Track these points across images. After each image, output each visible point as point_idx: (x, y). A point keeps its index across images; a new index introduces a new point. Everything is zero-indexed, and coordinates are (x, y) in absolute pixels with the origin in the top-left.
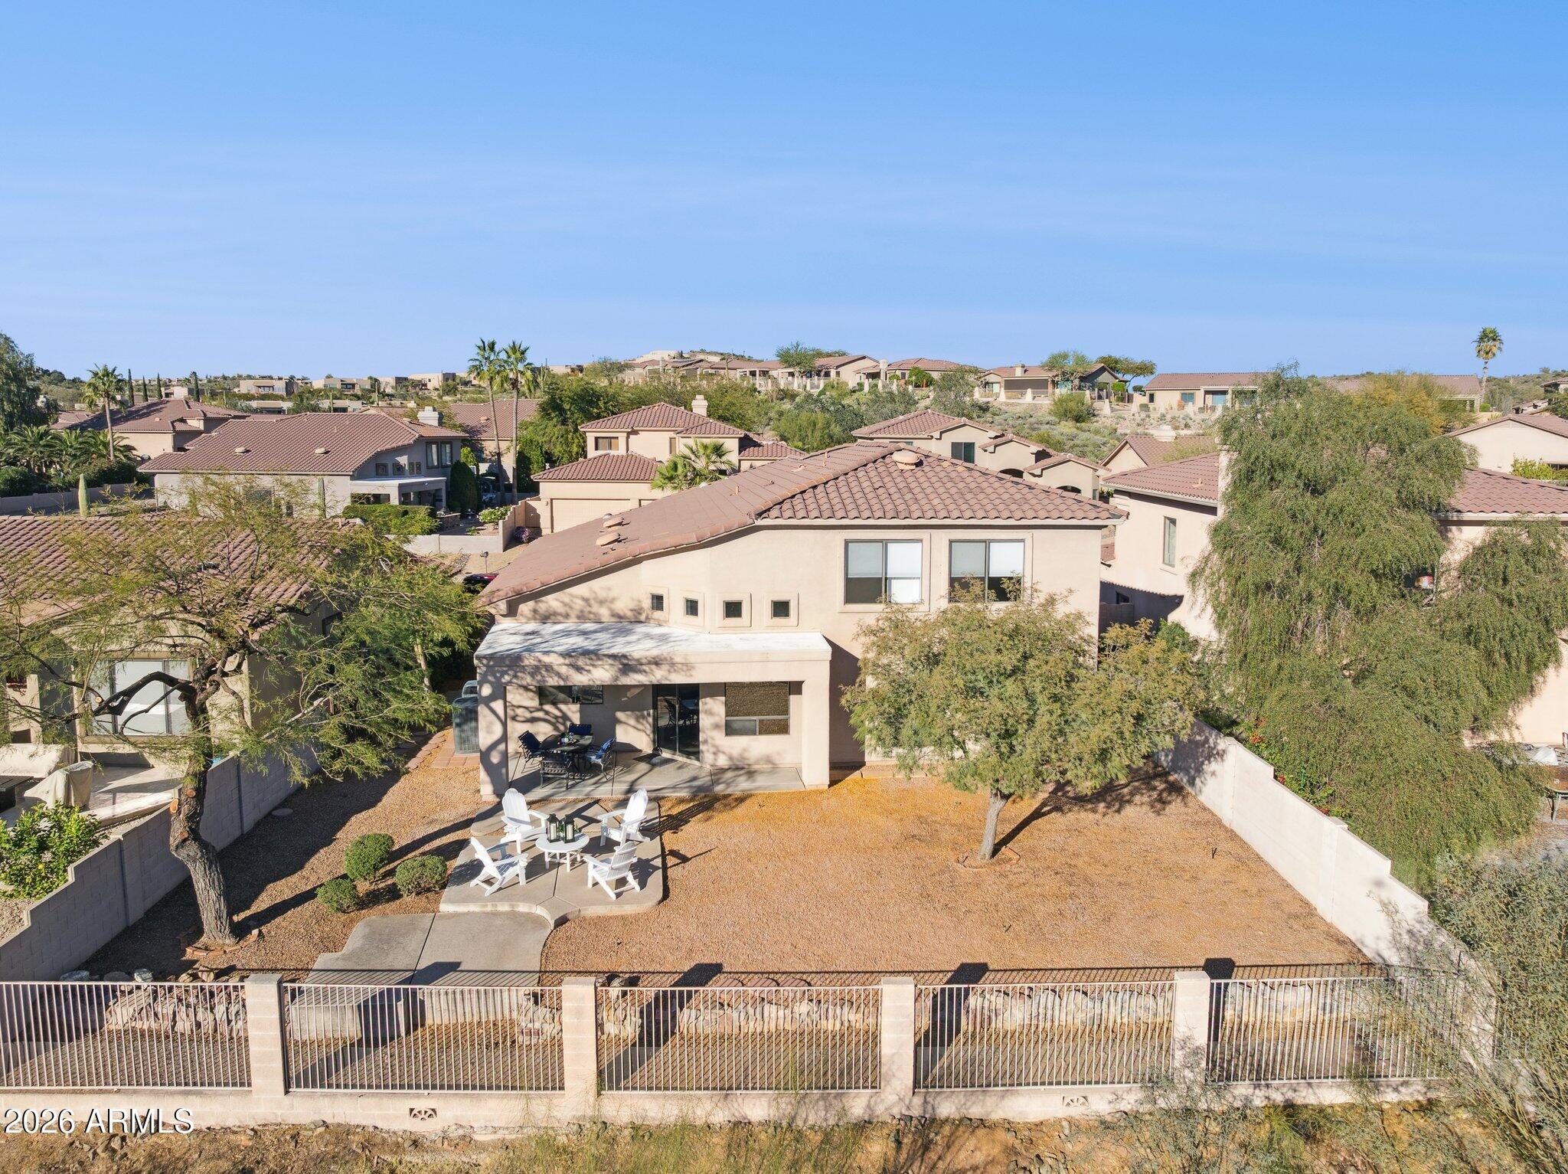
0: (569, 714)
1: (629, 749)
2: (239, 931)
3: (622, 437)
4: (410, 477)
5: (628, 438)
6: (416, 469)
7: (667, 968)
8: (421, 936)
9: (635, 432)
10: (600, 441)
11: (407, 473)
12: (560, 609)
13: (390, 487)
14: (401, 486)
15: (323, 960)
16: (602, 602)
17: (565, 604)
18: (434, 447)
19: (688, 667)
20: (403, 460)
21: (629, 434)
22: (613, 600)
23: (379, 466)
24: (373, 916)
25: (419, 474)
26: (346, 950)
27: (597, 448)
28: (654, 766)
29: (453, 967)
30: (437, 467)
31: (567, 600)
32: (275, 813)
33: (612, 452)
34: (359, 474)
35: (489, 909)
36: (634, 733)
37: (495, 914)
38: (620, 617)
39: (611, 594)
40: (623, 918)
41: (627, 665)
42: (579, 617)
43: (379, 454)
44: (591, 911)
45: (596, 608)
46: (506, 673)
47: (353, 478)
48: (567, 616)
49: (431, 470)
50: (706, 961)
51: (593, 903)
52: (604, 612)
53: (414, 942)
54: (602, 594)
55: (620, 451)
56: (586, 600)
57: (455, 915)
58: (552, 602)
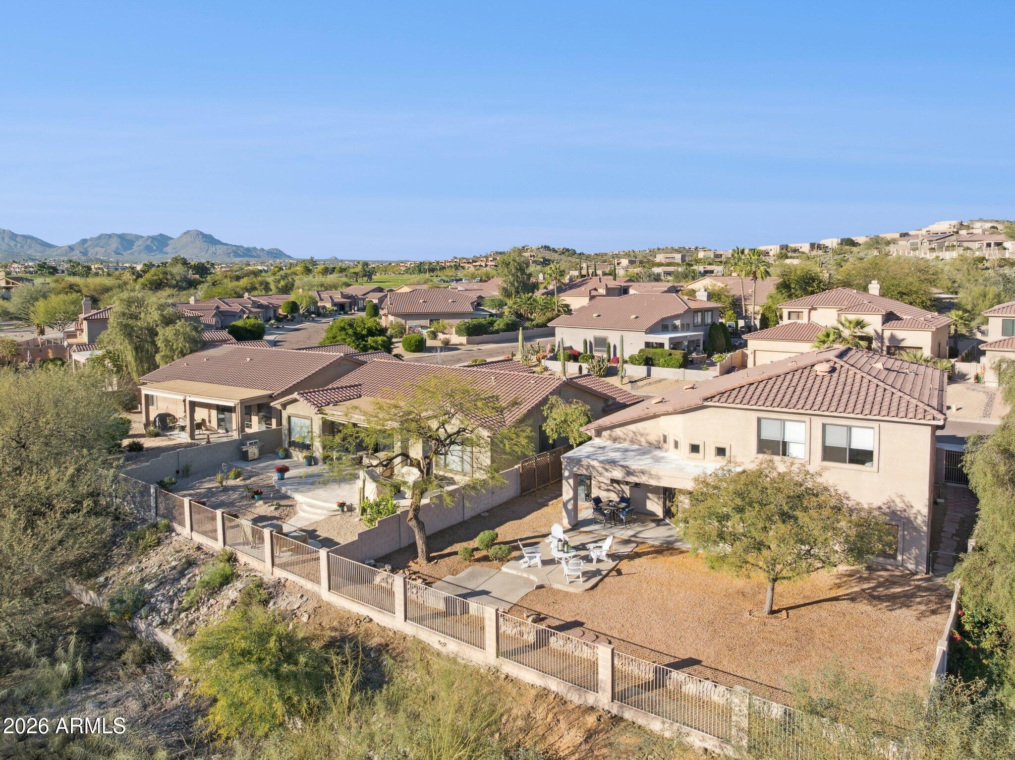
0: (625, 490)
1: (653, 514)
2: (429, 560)
3: (806, 312)
4: (681, 332)
5: (810, 312)
6: (686, 327)
7: (562, 618)
8: (487, 578)
9: (815, 309)
10: (792, 314)
11: (680, 330)
12: (622, 436)
13: (664, 338)
14: (670, 339)
15: (449, 578)
16: (642, 435)
17: (624, 434)
18: (700, 314)
19: (658, 478)
20: (678, 322)
21: (810, 310)
22: (647, 434)
23: (663, 326)
24: (477, 567)
25: (688, 330)
26: (458, 576)
27: (789, 318)
28: (658, 525)
29: (486, 593)
30: (701, 325)
31: (625, 431)
32: (482, 514)
33: (799, 321)
34: (651, 330)
35: (520, 574)
36: (655, 506)
37: (520, 577)
38: (650, 444)
39: (646, 432)
40: (567, 593)
41: (629, 473)
42: (631, 441)
43: (663, 319)
44: (557, 586)
45: (639, 437)
46: (575, 466)
47: (646, 333)
48: (625, 440)
49: (696, 327)
50: (580, 620)
51: (558, 583)
52: (643, 440)
53: (481, 580)
54: (642, 431)
55: (804, 320)
56: (634, 433)
57: (507, 573)
58: (618, 432)
